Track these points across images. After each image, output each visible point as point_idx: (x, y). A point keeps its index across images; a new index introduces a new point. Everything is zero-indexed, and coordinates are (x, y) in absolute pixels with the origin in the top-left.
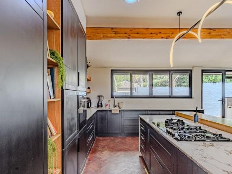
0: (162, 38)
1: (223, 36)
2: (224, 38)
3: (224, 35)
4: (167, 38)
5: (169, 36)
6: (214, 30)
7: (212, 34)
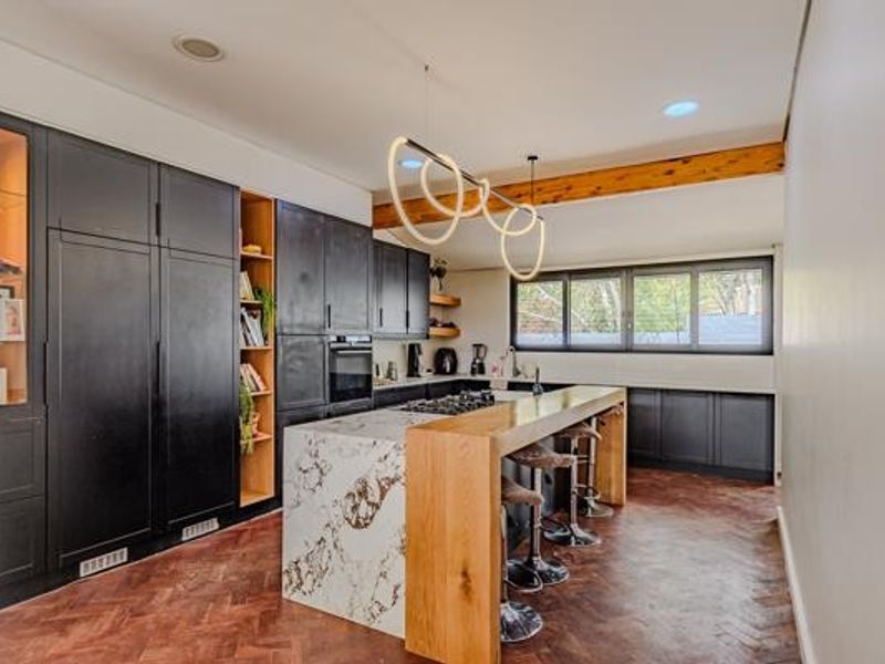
0: (544, 203)
1: (715, 174)
2: (714, 179)
3: (716, 170)
4: (554, 202)
5: (560, 196)
6: (686, 160)
7: (678, 173)
